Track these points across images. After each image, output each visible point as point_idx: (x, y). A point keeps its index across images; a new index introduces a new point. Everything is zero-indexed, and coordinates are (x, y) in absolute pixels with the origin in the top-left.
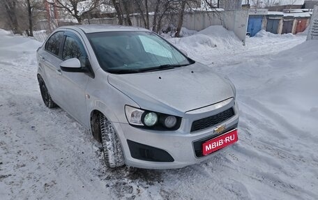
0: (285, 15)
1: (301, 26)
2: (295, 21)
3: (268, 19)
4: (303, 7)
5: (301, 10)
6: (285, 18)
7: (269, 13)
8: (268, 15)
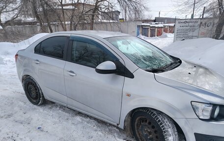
0: (151, 25)
1: (159, 32)
2: (156, 29)
3: (142, 28)
4: (155, 21)
5: (154, 23)
6: (151, 27)
7: (143, 24)
8: (142, 26)
